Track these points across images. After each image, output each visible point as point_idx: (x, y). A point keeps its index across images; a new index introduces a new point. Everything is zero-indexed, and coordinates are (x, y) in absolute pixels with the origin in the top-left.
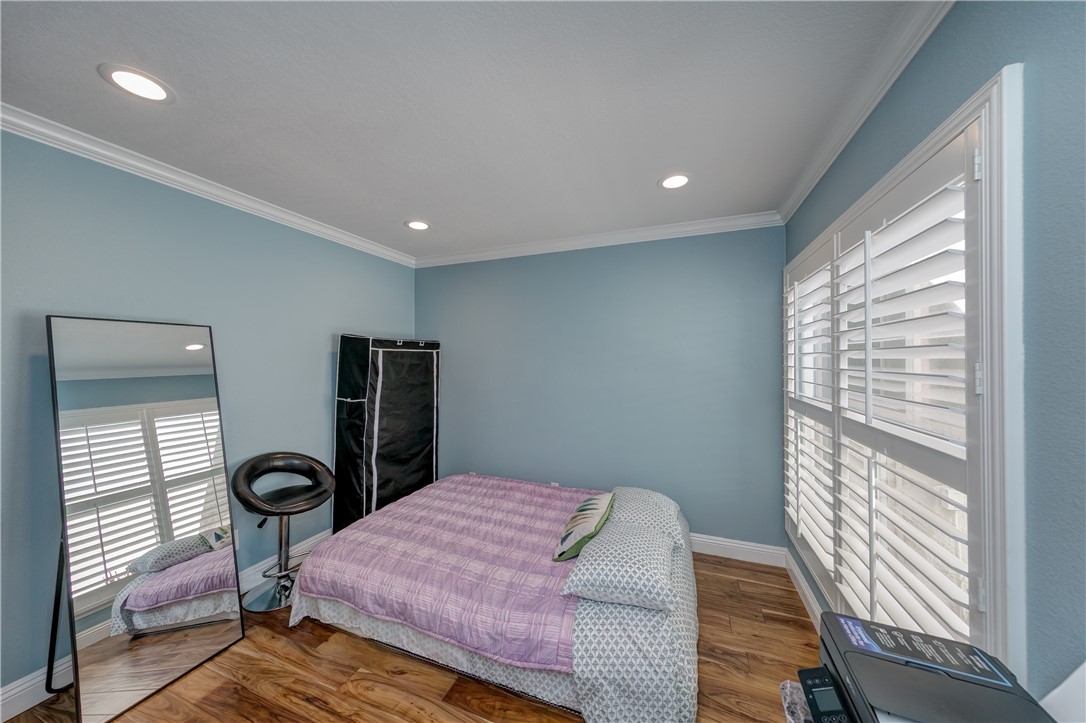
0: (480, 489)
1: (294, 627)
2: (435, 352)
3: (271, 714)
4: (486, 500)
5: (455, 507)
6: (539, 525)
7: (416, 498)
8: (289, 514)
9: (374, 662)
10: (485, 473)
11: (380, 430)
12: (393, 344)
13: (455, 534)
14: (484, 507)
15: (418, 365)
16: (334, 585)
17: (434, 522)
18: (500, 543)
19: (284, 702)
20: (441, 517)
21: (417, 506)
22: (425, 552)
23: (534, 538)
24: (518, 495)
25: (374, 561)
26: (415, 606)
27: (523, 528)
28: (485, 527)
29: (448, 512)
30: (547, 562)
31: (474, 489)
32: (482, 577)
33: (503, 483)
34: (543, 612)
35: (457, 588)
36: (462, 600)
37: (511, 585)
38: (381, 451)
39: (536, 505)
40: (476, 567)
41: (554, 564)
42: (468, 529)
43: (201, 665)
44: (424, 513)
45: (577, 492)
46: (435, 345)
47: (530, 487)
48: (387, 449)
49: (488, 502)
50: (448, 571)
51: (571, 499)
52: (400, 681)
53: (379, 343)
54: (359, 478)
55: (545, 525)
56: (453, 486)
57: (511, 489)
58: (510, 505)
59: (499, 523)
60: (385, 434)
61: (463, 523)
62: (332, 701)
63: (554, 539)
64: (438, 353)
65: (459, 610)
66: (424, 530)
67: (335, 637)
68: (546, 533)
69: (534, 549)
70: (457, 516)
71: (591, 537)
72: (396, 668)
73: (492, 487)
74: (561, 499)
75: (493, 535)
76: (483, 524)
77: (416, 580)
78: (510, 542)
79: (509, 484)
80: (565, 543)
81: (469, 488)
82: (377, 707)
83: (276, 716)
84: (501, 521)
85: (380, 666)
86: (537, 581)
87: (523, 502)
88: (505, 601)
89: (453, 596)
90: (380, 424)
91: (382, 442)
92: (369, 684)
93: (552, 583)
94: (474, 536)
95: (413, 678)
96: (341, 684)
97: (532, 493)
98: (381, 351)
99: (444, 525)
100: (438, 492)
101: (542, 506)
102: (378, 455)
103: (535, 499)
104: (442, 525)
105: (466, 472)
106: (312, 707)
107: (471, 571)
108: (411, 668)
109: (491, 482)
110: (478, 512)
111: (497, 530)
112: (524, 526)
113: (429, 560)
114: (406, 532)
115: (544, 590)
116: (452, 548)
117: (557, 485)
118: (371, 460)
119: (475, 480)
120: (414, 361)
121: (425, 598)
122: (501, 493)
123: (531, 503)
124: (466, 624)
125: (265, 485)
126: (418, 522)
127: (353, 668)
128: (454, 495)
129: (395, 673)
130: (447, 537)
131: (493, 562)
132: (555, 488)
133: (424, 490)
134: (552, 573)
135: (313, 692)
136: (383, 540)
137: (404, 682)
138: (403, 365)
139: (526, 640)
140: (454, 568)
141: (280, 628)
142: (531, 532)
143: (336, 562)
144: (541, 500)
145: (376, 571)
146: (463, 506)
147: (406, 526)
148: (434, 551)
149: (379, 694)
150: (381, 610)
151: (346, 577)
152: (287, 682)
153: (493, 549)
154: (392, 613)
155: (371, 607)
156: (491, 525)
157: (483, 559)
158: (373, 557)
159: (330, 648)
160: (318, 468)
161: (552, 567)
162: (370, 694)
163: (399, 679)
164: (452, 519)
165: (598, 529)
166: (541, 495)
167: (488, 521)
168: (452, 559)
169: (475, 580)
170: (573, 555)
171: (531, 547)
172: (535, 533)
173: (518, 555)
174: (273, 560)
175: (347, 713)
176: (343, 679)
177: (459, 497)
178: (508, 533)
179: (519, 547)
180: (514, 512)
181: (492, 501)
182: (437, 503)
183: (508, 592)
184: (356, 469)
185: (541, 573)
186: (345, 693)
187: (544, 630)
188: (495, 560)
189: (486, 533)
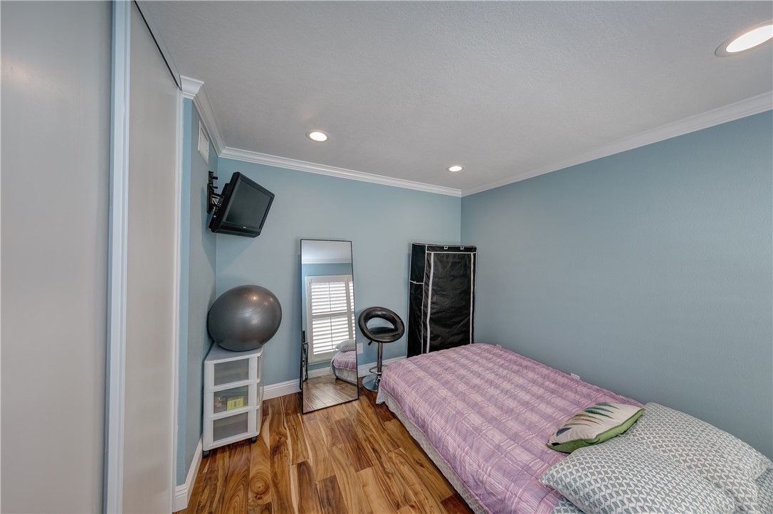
0: (499, 360)
1: (377, 405)
2: (472, 254)
3: (358, 446)
4: (501, 370)
5: (475, 367)
6: (543, 407)
7: (451, 353)
8: (382, 342)
9: (409, 448)
10: (508, 348)
11: (432, 303)
12: (441, 248)
13: (468, 388)
14: (497, 375)
15: (459, 262)
16: (393, 390)
17: (456, 373)
18: (501, 408)
19: (364, 443)
20: (462, 372)
21: (449, 358)
22: (444, 392)
23: (534, 418)
24: (531, 375)
25: (413, 385)
26: (430, 426)
27: (526, 404)
28: (492, 391)
29: (468, 369)
30: (540, 445)
31: (495, 358)
32: (476, 429)
33: (520, 361)
34: (520, 487)
35: (457, 428)
36: (458, 439)
37: (498, 447)
38: (433, 316)
39: (546, 389)
40: (476, 419)
41: (546, 449)
42: (479, 387)
43: (341, 404)
44: (452, 365)
45: (598, 391)
46: (473, 249)
47: (545, 371)
48: (436, 316)
49: (503, 372)
50: (454, 413)
51: (588, 396)
52: (420, 471)
53: (432, 248)
54: (420, 331)
55: (549, 410)
56: (479, 351)
57: (526, 367)
58: (521, 381)
59: (506, 392)
60: (435, 306)
61: (477, 381)
62: (384, 458)
63: (554, 427)
64: (474, 255)
65: (455, 445)
66: (448, 377)
67: (394, 420)
68: (548, 418)
69: (531, 427)
70: (474, 375)
71: (590, 443)
72: (419, 460)
73: (510, 361)
74: (576, 392)
75: (497, 399)
76: (492, 388)
77: (433, 409)
78: (509, 411)
79: (525, 363)
80: (561, 435)
81: (491, 356)
82: (403, 478)
83: (359, 449)
84: (507, 391)
85: (411, 453)
86: (524, 457)
87: (534, 382)
88: (490, 458)
89: (453, 433)
90: (432, 299)
91: (434, 311)
92: (403, 461)
93: (538, 466)
94: (482, 395)
95: (427, 473)
96: (389, 451)
97: (544, 377)
98: (432, 253)
99: (463, 378)
100: (467, 353)
101: (553, 392)
102: (431, 318)
103: (547, 383)
104: (461, 378)
105: (494, 344)
106: (374, 455)
107: (469, 420)
108: (428, 466)
109: (510, 356)
110: (492, 377)
111: (502, 397)
112: (528, 403)
113: (444, 399)
114: (436, 373)
115: (527, 468)
116: (463, 397)
117: (577, 377)
118: (426, 321)
119: (497, 351)
120: (456, 260)
121: (437, 424)
122: (516, 368)
123: (541, 386)
124: (458, 458)
125: (374, 323)
126: (446, 370)
127: (398, 445)
128: (477, 358)
129: (418, 463)
130: (462, 387)
131: (490, 422)
132: (572, 380)
133: (457, 349)
134: (541, 456)
135: (377, 447)
136: (422, 374)
137: (421, 473)
138: (448, 263)
139: (502, 501)
140: (458, 412)
141: (373, 402)
142: (532, 410)
143: (396, 377)
144: (553, 386)
145: (413, 392)
146: (481, 369)
147: (438, 370)
148: (450, 394)
149: (406, 470)
150: (412, 418)
151: (399, 389)
152: (368, 433)
153: (493, 411)
154: (417, 423)
155: (408, 413)
156: (498, 392)
157: (483, 416)
158: (413, 383)
159: (391, 425)
160: (397, 319)
161: (542, 451)
162: (401, 467)
163: (418, 467)
164: (470, 376)
165: (602, 438)
166: (554, 382)
167: (497, 387)
168: (460, 405)
169: (472, 429)
170: (566, 450)
171: (527, 424)
172: (536, 413)
173: (513, 426)
174: (375, 364)
175: (388, 470)
176: (392, 449)
177: (480, 361)
178: (511, 404)
179: (517, 419)
180: (522, 387)
181: (505, 372)
182: (463, 361)
183: (494, 452)
184: (418, 325)
185: (530, 452)
186: (390, 458)
187: (518, 503)
188: (492, 420)
189: (492, 396)
